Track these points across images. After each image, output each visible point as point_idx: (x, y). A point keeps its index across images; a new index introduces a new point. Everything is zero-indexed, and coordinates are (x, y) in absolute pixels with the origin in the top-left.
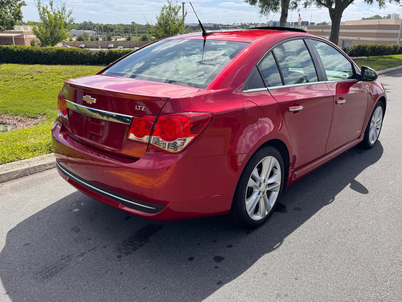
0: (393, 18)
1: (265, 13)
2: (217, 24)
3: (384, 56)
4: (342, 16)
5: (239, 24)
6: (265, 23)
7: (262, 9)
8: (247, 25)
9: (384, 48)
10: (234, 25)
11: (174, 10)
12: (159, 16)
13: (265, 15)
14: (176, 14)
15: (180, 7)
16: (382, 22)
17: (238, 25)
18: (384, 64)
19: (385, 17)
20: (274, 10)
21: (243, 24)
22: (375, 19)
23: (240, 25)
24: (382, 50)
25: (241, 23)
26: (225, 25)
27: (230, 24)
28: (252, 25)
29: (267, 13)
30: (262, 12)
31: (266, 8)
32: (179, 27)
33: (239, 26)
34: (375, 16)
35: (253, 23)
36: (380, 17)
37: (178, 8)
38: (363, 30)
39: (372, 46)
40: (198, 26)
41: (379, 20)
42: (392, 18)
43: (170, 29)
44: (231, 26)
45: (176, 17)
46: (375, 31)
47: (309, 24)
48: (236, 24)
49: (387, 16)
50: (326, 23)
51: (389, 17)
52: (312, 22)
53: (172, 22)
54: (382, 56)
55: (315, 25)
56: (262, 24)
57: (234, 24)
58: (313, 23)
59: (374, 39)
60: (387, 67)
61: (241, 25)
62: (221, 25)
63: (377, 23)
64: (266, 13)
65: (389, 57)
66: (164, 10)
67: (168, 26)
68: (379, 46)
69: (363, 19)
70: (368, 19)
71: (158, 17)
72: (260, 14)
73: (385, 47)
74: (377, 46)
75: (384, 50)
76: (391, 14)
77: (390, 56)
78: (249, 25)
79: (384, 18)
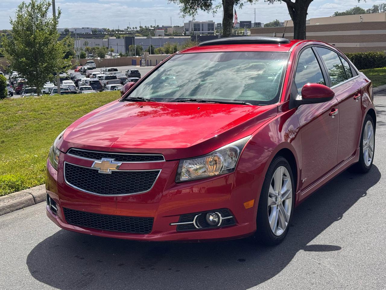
0: (382, 10)
1: (189, 11)
2: (98, 29)
3: (375, 69)
4: (307, 14)
5: (136, 28)
6: (180, 26)
7: (185, 5)
8: (150, 30)
9: (373, 57)
10: (129, 30)
11: (40, 8)
12: (15, 19)
13: (190, 15)
14: (43, 15)
15: (49, 5)
16: (367, 19)
17: (135, 30)
18: (376, 80)
19: (369, 9)
20: (203, 7)
21: (144, 27)
22: (354, 14)
23: (138, 29)
24: (372, 60)
25: (140, 27)
26: (113, 31)
27: (120, 29)
28: (158, 29)
29: (194, 11)
30: (185, 10)
31: (191, 4)
32: (51, 35)
33: (137, 31)
34: (354, 10)
35: (161, 26)
36: (362, 10)
37: (45, 6)
38: (339, 32)
39: (355, 55)
40: (65, 33)
41: (361, 15)
42: (380, 11)
43: (35, 39)
44: (123, 31)
45: (45, 20)
46: (358, 32)
47: (253, 26)
48: (132, 28)
49: (372, 8)
50: (279, 23)
51: (375, 9)
52: (257, 22)
53: (37, 28)
54: (373, 69)
55: (263, 26)
56: (174, 27)
57: (128, 28)
58: (259, 24)
59: (358, 45)
60: (380, 83)
61: (140, 30)
62: (105, 30)
63: (359, 21)
64: (191, 12)
65: (383, 70)
66: (23, 10)
67: (31, 34)
68: (366, 55)
69: (337, 14)
70: (343, 14)
71: (13, 21)
72: (182, 13)
73: (375, 55)
74: (363, 54)
75: (374, 60)
76: (378, 5)
77: (384, 68)
78: (154, 30)
79: (369, 11)
